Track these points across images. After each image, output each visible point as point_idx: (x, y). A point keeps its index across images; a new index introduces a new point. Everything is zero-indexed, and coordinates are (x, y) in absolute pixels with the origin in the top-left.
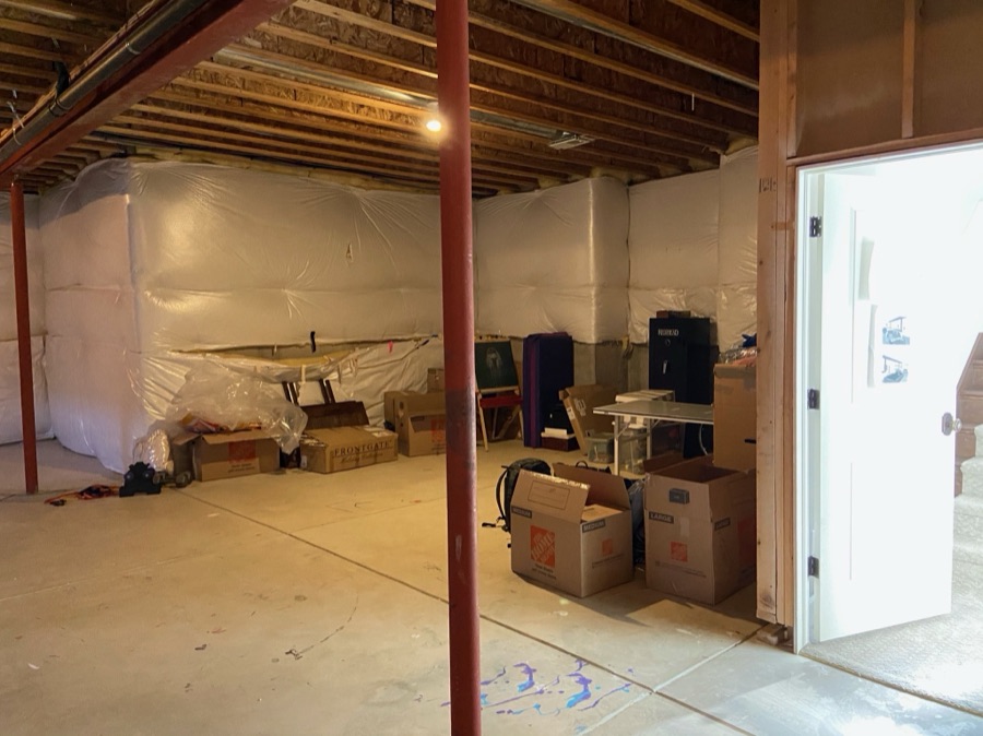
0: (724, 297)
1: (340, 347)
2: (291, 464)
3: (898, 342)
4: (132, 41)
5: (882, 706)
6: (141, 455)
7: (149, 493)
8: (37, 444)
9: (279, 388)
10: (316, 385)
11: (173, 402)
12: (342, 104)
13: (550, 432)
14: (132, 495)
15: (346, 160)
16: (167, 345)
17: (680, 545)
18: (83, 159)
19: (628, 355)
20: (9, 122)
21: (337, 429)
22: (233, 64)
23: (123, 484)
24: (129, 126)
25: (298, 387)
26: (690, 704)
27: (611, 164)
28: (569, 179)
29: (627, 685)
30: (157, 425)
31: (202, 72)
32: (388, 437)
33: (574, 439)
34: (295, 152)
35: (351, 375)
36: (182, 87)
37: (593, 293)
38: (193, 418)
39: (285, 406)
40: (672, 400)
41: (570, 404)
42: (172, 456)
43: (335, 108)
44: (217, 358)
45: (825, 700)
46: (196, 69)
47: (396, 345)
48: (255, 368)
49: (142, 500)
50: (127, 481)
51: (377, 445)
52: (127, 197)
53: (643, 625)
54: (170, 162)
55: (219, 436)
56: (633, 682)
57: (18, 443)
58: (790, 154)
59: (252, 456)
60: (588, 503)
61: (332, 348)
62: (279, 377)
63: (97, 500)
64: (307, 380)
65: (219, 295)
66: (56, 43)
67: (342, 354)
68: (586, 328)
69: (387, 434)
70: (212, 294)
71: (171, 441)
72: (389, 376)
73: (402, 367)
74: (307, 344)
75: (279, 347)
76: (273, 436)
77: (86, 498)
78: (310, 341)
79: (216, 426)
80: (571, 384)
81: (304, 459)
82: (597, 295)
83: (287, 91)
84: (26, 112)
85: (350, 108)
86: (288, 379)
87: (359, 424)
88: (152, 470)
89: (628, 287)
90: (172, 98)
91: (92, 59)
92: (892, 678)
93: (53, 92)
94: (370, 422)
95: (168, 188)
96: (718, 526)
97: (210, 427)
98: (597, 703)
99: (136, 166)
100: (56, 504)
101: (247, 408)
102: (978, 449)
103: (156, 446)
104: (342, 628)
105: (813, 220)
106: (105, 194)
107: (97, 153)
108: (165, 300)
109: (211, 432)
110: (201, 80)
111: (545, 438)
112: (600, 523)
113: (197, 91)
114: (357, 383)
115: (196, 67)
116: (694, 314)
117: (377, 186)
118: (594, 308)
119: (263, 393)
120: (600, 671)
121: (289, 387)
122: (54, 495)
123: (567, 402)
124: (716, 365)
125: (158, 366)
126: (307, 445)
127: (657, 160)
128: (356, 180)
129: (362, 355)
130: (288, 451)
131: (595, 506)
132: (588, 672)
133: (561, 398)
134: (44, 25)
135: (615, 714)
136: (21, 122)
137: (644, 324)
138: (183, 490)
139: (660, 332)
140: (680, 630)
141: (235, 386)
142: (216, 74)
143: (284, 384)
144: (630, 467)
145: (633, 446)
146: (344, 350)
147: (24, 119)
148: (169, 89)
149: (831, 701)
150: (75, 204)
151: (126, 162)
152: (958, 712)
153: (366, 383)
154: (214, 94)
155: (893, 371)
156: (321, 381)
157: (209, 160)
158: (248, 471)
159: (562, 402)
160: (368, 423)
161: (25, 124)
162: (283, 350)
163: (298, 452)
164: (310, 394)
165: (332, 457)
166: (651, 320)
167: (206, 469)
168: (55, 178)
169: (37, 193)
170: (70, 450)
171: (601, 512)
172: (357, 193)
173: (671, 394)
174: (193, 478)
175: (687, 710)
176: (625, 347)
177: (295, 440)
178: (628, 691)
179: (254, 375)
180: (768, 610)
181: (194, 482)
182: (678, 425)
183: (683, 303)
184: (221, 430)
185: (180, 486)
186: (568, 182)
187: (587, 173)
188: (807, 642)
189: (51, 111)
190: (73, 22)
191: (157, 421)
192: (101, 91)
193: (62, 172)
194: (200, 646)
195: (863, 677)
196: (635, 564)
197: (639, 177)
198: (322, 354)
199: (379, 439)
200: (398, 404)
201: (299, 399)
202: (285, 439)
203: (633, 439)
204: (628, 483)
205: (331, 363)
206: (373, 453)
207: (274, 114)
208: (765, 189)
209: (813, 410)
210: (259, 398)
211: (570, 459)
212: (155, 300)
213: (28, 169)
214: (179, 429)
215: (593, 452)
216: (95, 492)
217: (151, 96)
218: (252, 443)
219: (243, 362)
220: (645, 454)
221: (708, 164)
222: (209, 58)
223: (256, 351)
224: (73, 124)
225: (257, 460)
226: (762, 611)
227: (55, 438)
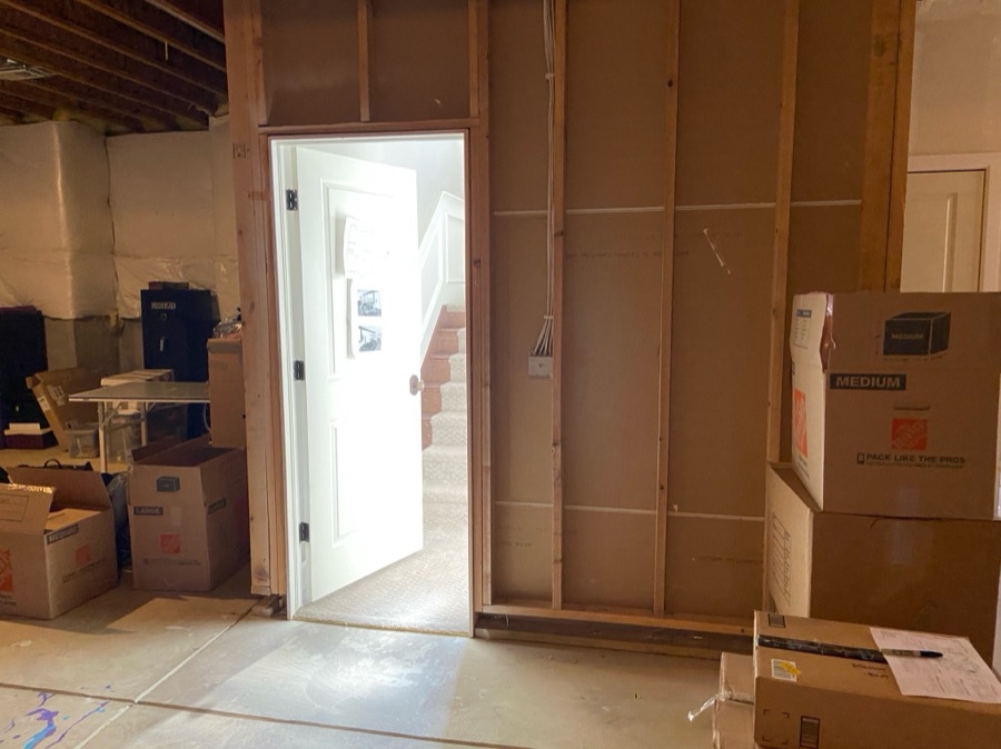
0: (223, 269)
3: (371, 314)
5: (364, 648)
13: (16, 429)
17: (171, 536)
19: (119, 331)
26: (176, 703)
27: (82, 107)
28: (25, 119)
29: (103, 705)
33: (51, 433)
37: (67, 259)
40: (170, 380)
41: (42, 391)
45: (314, 658)
53: (126, 632)
56: (111, 699)
58: (262, 123)
60: (54, 508)
68: (59, 299)
80: (43, 367)
82: (73, 261)
89: (113, 253)
92: (374, 619)
96: (212, 509)
98: (63, 736)
102: (443, 405)
105: (289, 192)
111: (10, 436)
112: (74, 529)
116: (193, 286)
118: (69, 278)
120: (70, 699)
123: (38, 390)
124: (210, 340)
127: (137, 111)
131: (65, 511)
132: (52, 704)
133: (29, 386)
135: (86, 741)
137: (136, 297)
139: (154, 305)
140: (171, 628)
144: (123, 458)
145: (125, 435)
149: (320, 656)
152: (425, 636)
155: (368, 341)
159: (31, 391)
166: (143, 292)
171: (72, 516)
173: (169, 373)
175: (173, 710)
176: (113, 322)
178: (103, 711)
180: (262, 583)
182: (179, 408)
183: (180, 274)
186: (24, 123)
187: (49, 114)
188: (300, 604)
195: (350, 625)
196: (120, 567)
197: (120, 128)
203: (125, 426)
204: (107, 478)
208: (239, 155)
209: (299, 381)
211: (37, 459)
215: (75, 448)
220: (140, 441)
221: (197, 124)
226: (257, 586)
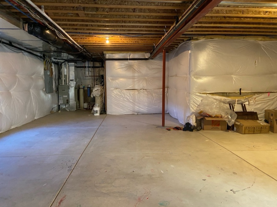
1: (250, 94)
2: (231, 129)
4: (196, 5)
6: (188, 121)
7: (190, 131)
8: (165, 114)
9: (228, 105)
10: (240, 106)
11: (197, 107)
12: (259, 13)
14: (186, 131)
15: (258, 32)
16: (197, 91)
18: (180, 42)
20: (164, 34)
21: (247, 120)
22: (224, 6)
23: (184, 127)
24: (192, 31)
25: (234, 106)
30: (193, 113)
31: (214, 11)
32: (266, 125)
34: (240, 31)
35: (253, 103)
36: (208, 17)
38: (203, 112)
39: (230, 111)
42: (196, 122)
43: (257, 14)
44: (210, 96)
46: (213, 10)
47: (271, 94)
48: (221, 99)
49: (188, 132)
50: (185, 127)
51: (261, 127)
52: (190, 51)
54: (202, 40)
55: (209, 118)
57: (161, 113)
59: (219, 125)
61: (247, 94)
62: (228, 102)
63: (177, 131)
64: (237, 104)
65: (211, 77)
66: (176, 11)
67: (251, 96)
69: (265, 124)
70: (210, 77)
71: (196, 118)
72: (267, 105)
73: (273, 102)
74: (238, 92)
75: (229, 93)
76: (225, 120)
77: (175, 130)
78: (239, 92)
79: (209, 115)
81: (235, 128)
83: (240, 12)
84: (168, 31)
85: (262, 14)
86: (231, 103)
87: (255, 119)
88: (191, 125)
90: (205, 20)
91: (184, 13)
93: (174, 24)
94: (259, 119)
95: (200, 47)
97: (207, 115)
99: (193, 42)
100: (168, 130)
101: (218, 111)
103: (193, 119)
104: (249, 187)
106: (184, 51)
107: (183, 40)
108: (197, 79)
109: (207, 117)
110: (214, 13)
113: (212, 17)
114: (255, 106)
115: (213, 9)
117: (268, 39)
119: (223, 107)
121: (231, 105)
122: (168, 128)
125: (194, 97)
126: (237, 124)
128: (260, 38)
129: (258, 97)
130: (230, 125)
134: (174, 6)
136: (166, 34)
138: (199, 132)
141: (215, 104)
142: (218, 10)
143: (230, 104)
146: (251, 95)
147: (167, 33)
148: (204, 18)
150: (177, 54)
151: (190, 41)
153: (258, 106)
154: (217, 17)
156: (242, 104)
157: (212, 38)
158: (218, 129)
160: (258, 120)
161: (167, 34)
162: (230, 94)
163: (233, 126)
164: (238, 108)
165: (245, 129)
167: (205, 127)
168: (173, 48)
169: (168, 52)
170: (171, 117)
172: (260, 42)
174: (202, 129)
177: (232, 122)
179: (220, 101)
181: (202, 130)
184: (210, 116)
185: (198, 130)
189: (174, 30)
190: (180, 3)
191: (193, 112)
192: (186, 22)
193: (174, 46)
194: (204, 179)
198: (243, 96)
199: (263, 125)
200: (270, 115)
201: (234, 109)
202: (229, 121)
205: (246, 99)
206: (260, 130)
207: (235, 20)
210: (222, 108)
212: (194, 79)
213: (167, 46)
214: (199, 115)
216: (177, 128)
217: (199, 21)
218: (219, 121)
219: (217, 97)
222: (217, 6)
223: (222, 94)
224: (179, 32)
225: (220, 126)
227: (169, 113)
